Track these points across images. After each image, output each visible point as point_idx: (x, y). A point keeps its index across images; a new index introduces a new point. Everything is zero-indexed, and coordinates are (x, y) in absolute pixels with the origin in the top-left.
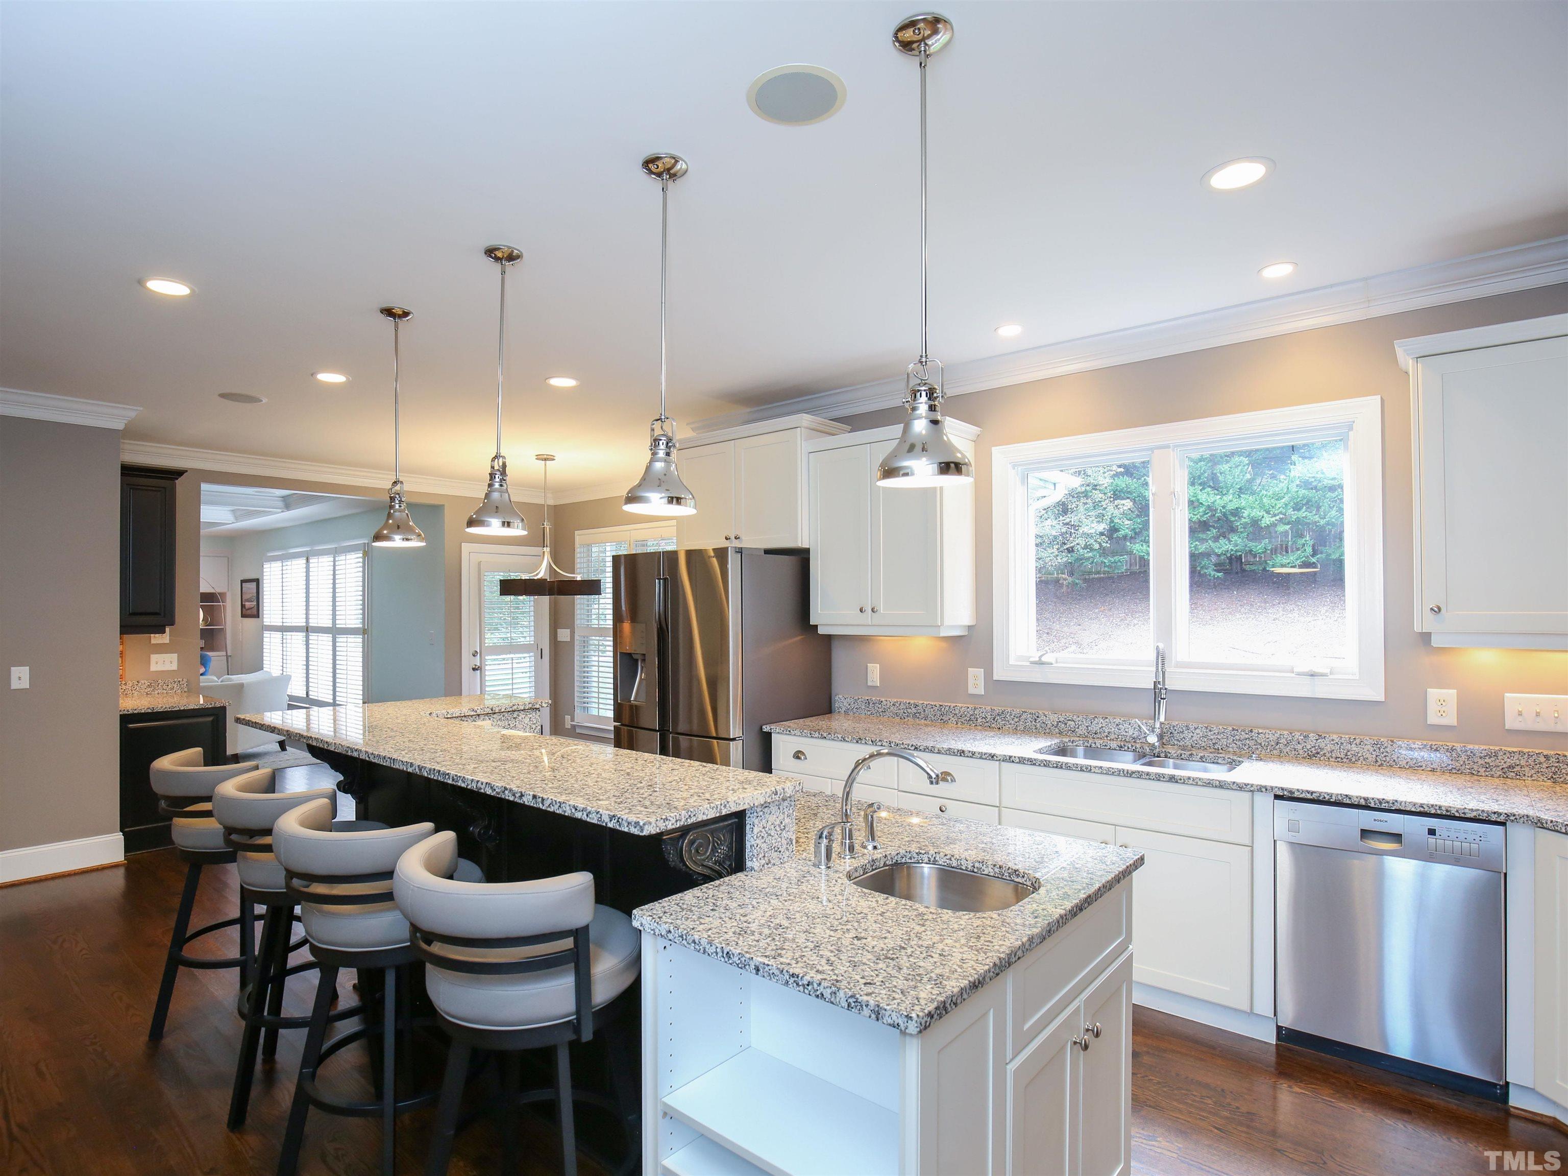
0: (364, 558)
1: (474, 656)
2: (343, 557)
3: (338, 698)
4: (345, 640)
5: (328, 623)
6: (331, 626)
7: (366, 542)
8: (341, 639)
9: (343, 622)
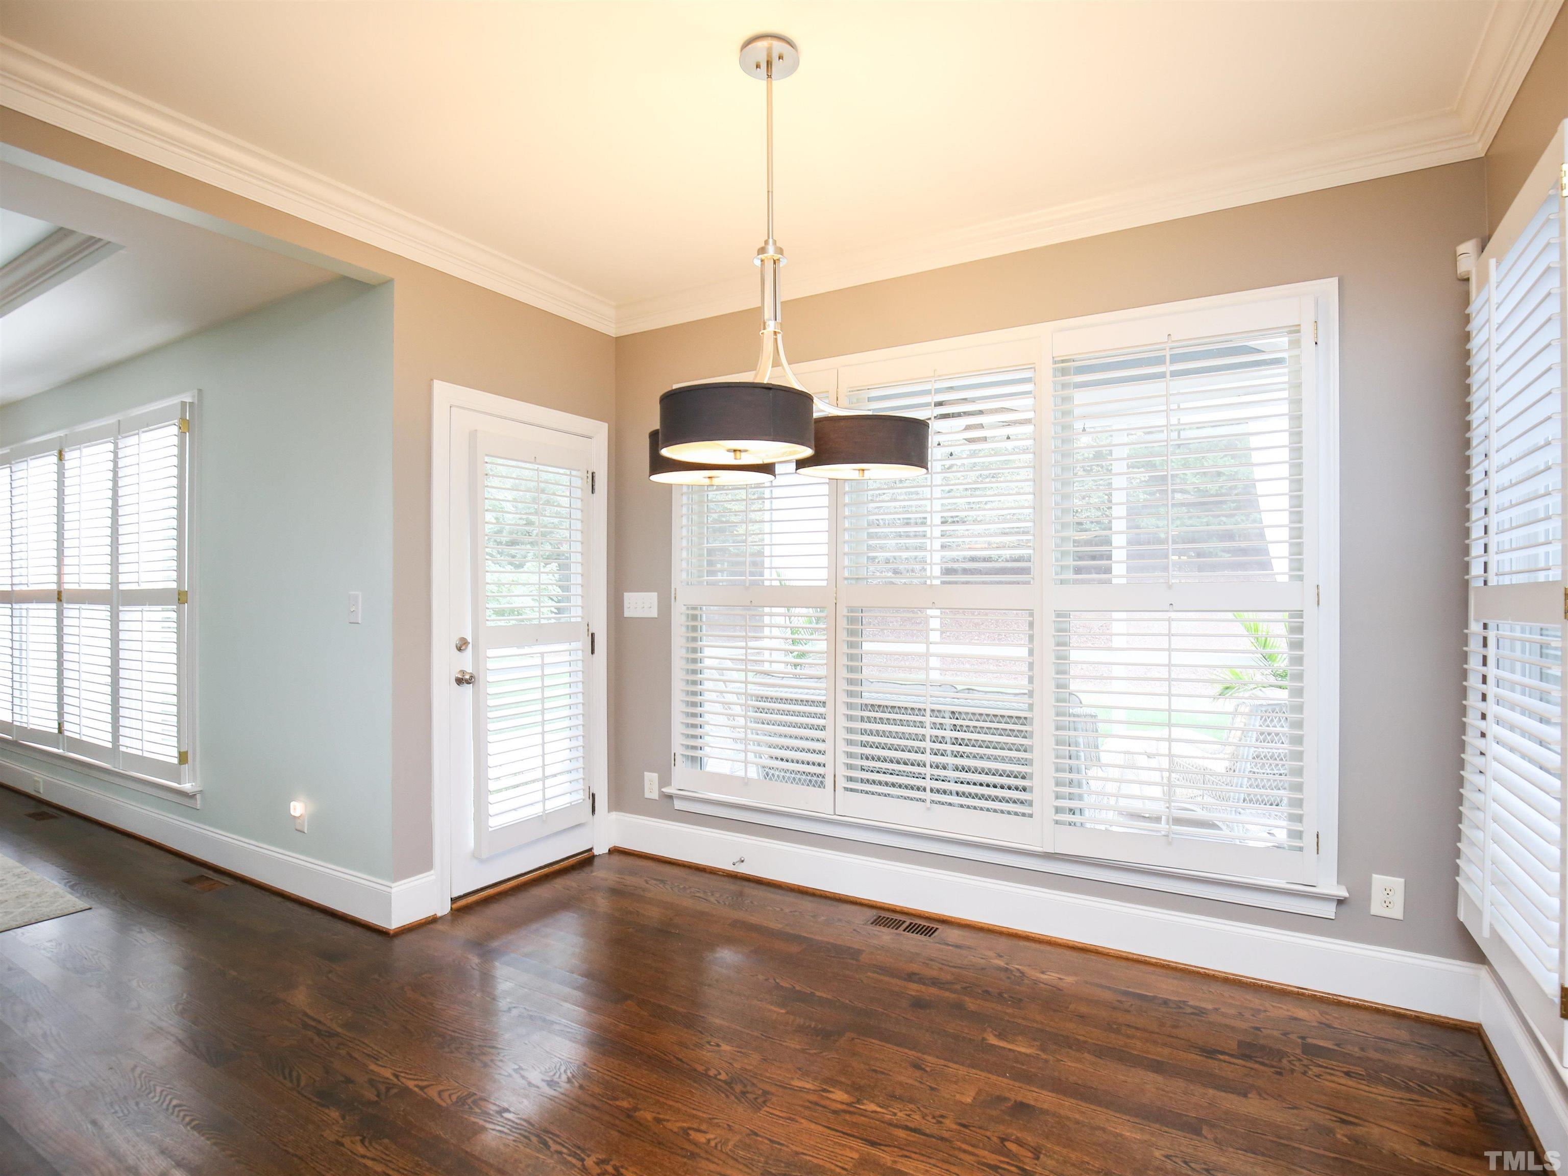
0: (182, 434)
1: (460, 649)
2: (133, 440)
3: (122, 740)
4: (138, 616)
5: (102, 582)
6: (108, 587)
7: (188, 400)
8: (130, 615)
9: (133, 578)
